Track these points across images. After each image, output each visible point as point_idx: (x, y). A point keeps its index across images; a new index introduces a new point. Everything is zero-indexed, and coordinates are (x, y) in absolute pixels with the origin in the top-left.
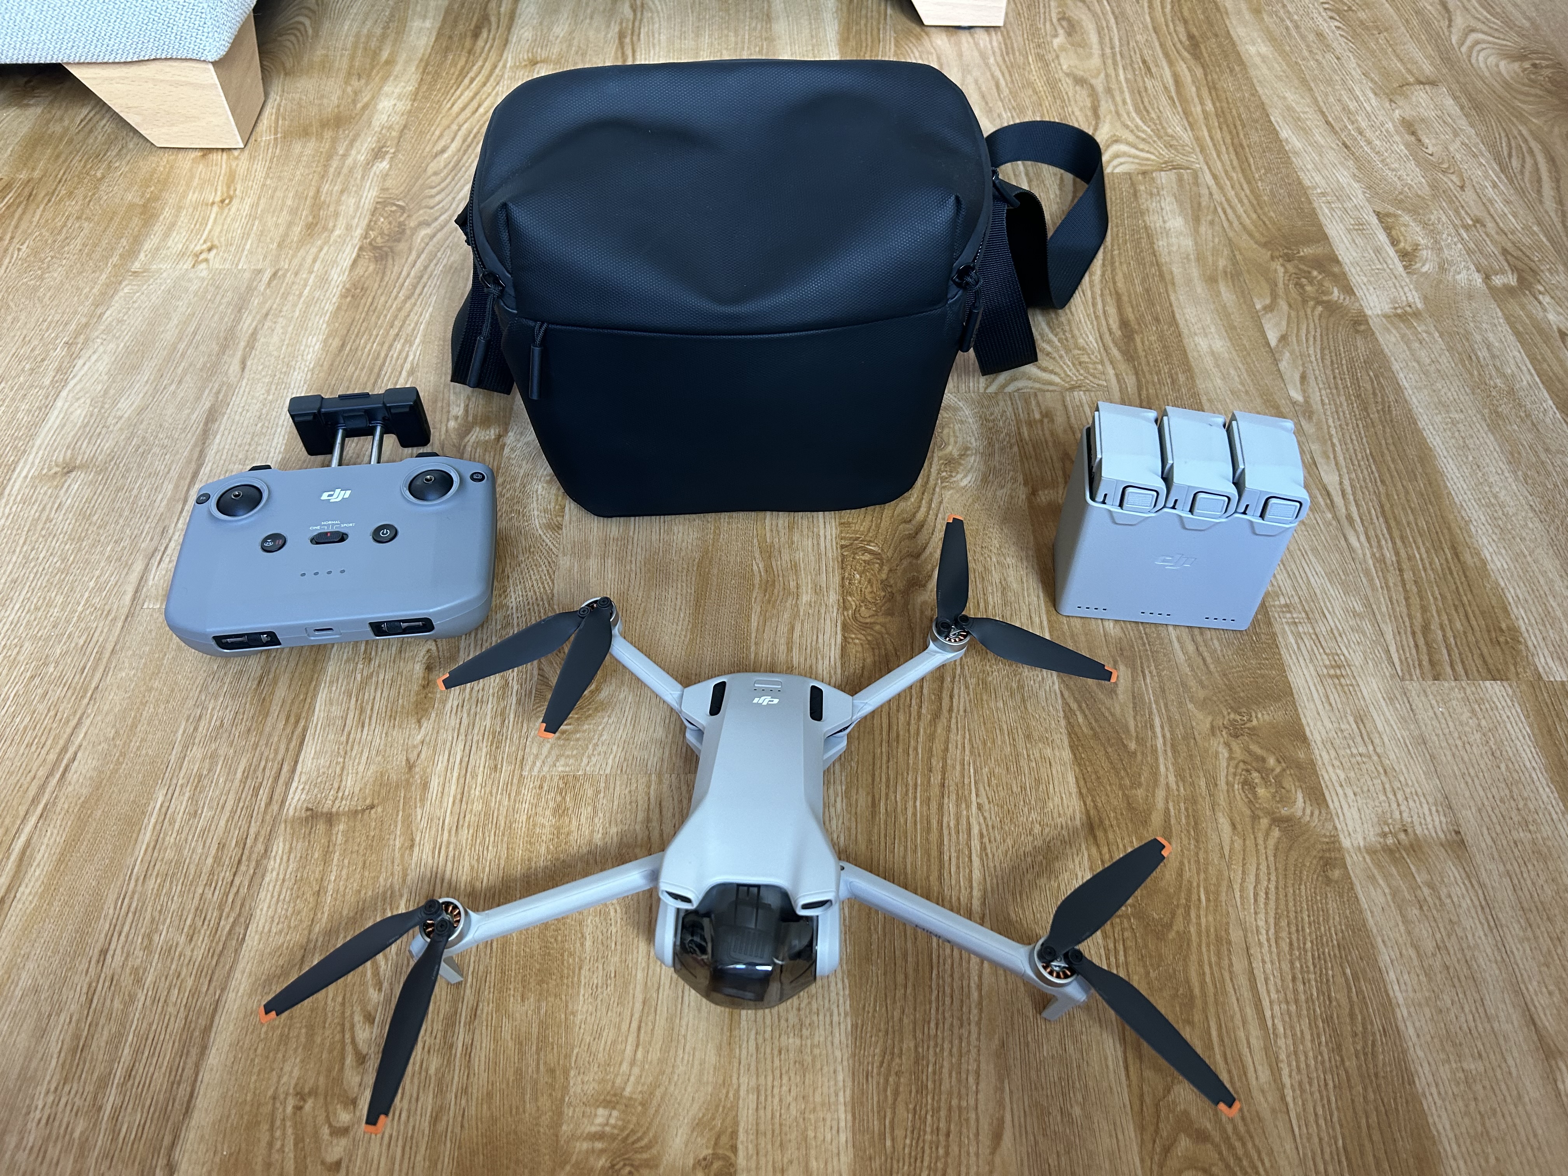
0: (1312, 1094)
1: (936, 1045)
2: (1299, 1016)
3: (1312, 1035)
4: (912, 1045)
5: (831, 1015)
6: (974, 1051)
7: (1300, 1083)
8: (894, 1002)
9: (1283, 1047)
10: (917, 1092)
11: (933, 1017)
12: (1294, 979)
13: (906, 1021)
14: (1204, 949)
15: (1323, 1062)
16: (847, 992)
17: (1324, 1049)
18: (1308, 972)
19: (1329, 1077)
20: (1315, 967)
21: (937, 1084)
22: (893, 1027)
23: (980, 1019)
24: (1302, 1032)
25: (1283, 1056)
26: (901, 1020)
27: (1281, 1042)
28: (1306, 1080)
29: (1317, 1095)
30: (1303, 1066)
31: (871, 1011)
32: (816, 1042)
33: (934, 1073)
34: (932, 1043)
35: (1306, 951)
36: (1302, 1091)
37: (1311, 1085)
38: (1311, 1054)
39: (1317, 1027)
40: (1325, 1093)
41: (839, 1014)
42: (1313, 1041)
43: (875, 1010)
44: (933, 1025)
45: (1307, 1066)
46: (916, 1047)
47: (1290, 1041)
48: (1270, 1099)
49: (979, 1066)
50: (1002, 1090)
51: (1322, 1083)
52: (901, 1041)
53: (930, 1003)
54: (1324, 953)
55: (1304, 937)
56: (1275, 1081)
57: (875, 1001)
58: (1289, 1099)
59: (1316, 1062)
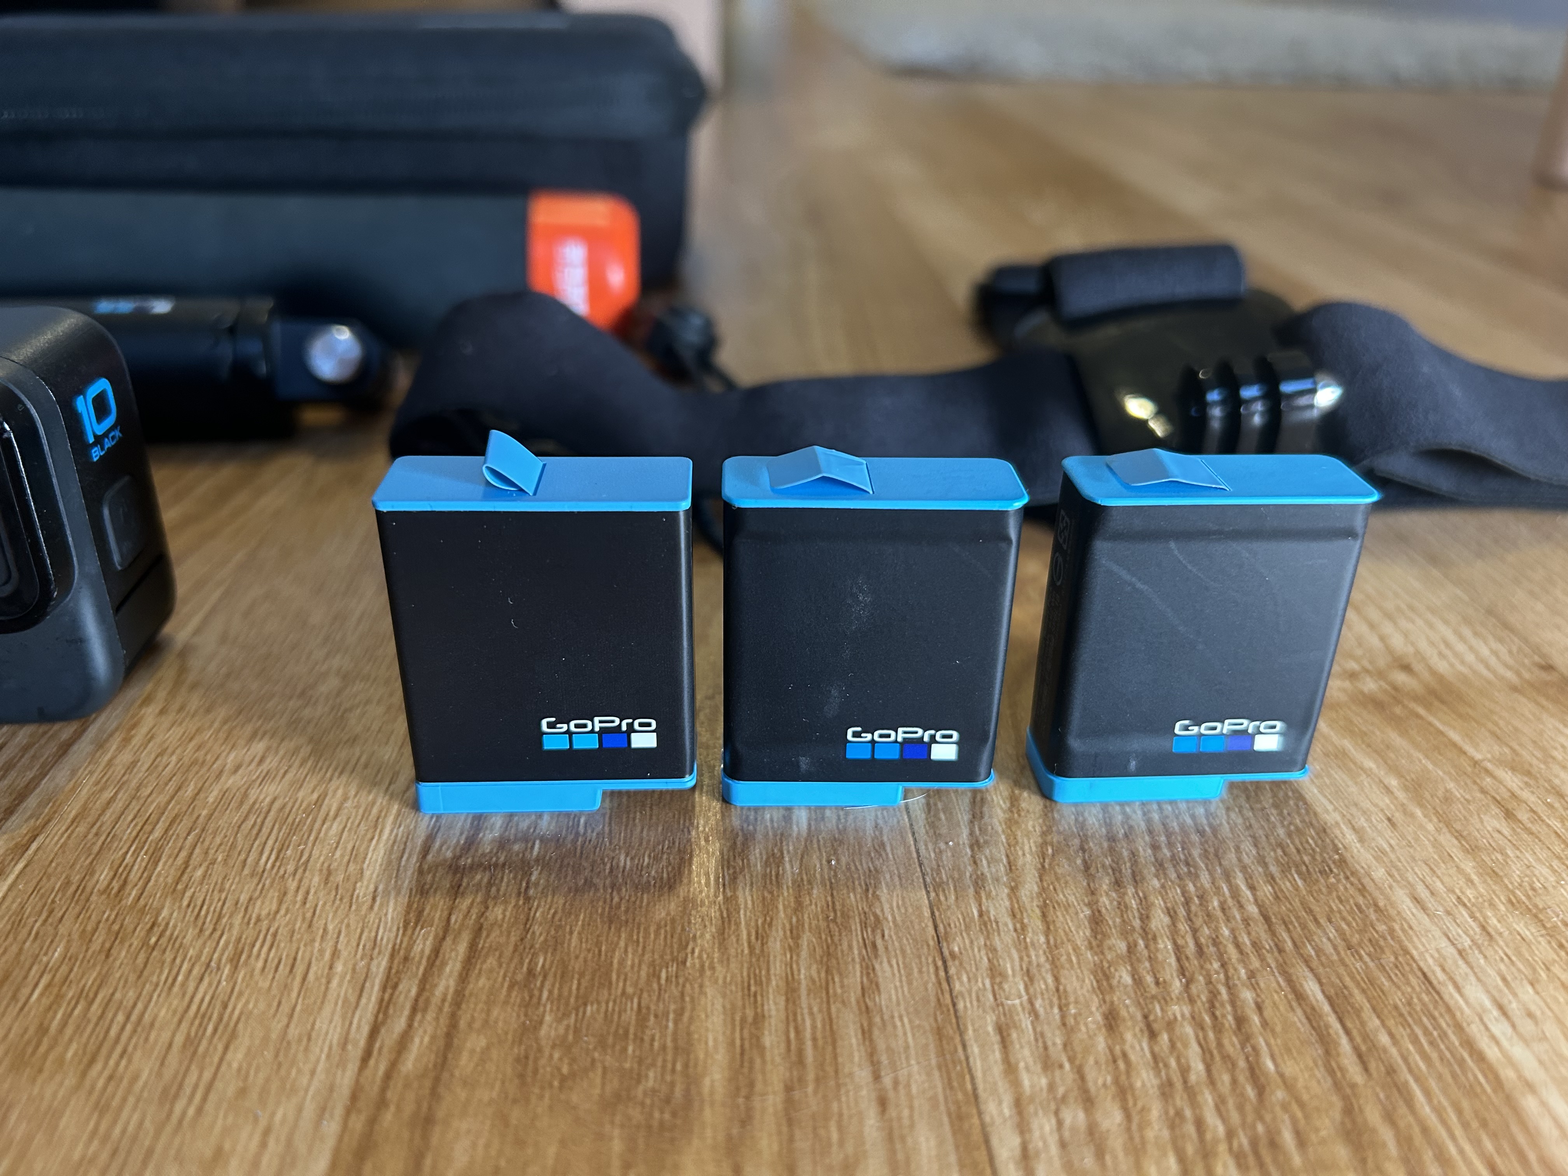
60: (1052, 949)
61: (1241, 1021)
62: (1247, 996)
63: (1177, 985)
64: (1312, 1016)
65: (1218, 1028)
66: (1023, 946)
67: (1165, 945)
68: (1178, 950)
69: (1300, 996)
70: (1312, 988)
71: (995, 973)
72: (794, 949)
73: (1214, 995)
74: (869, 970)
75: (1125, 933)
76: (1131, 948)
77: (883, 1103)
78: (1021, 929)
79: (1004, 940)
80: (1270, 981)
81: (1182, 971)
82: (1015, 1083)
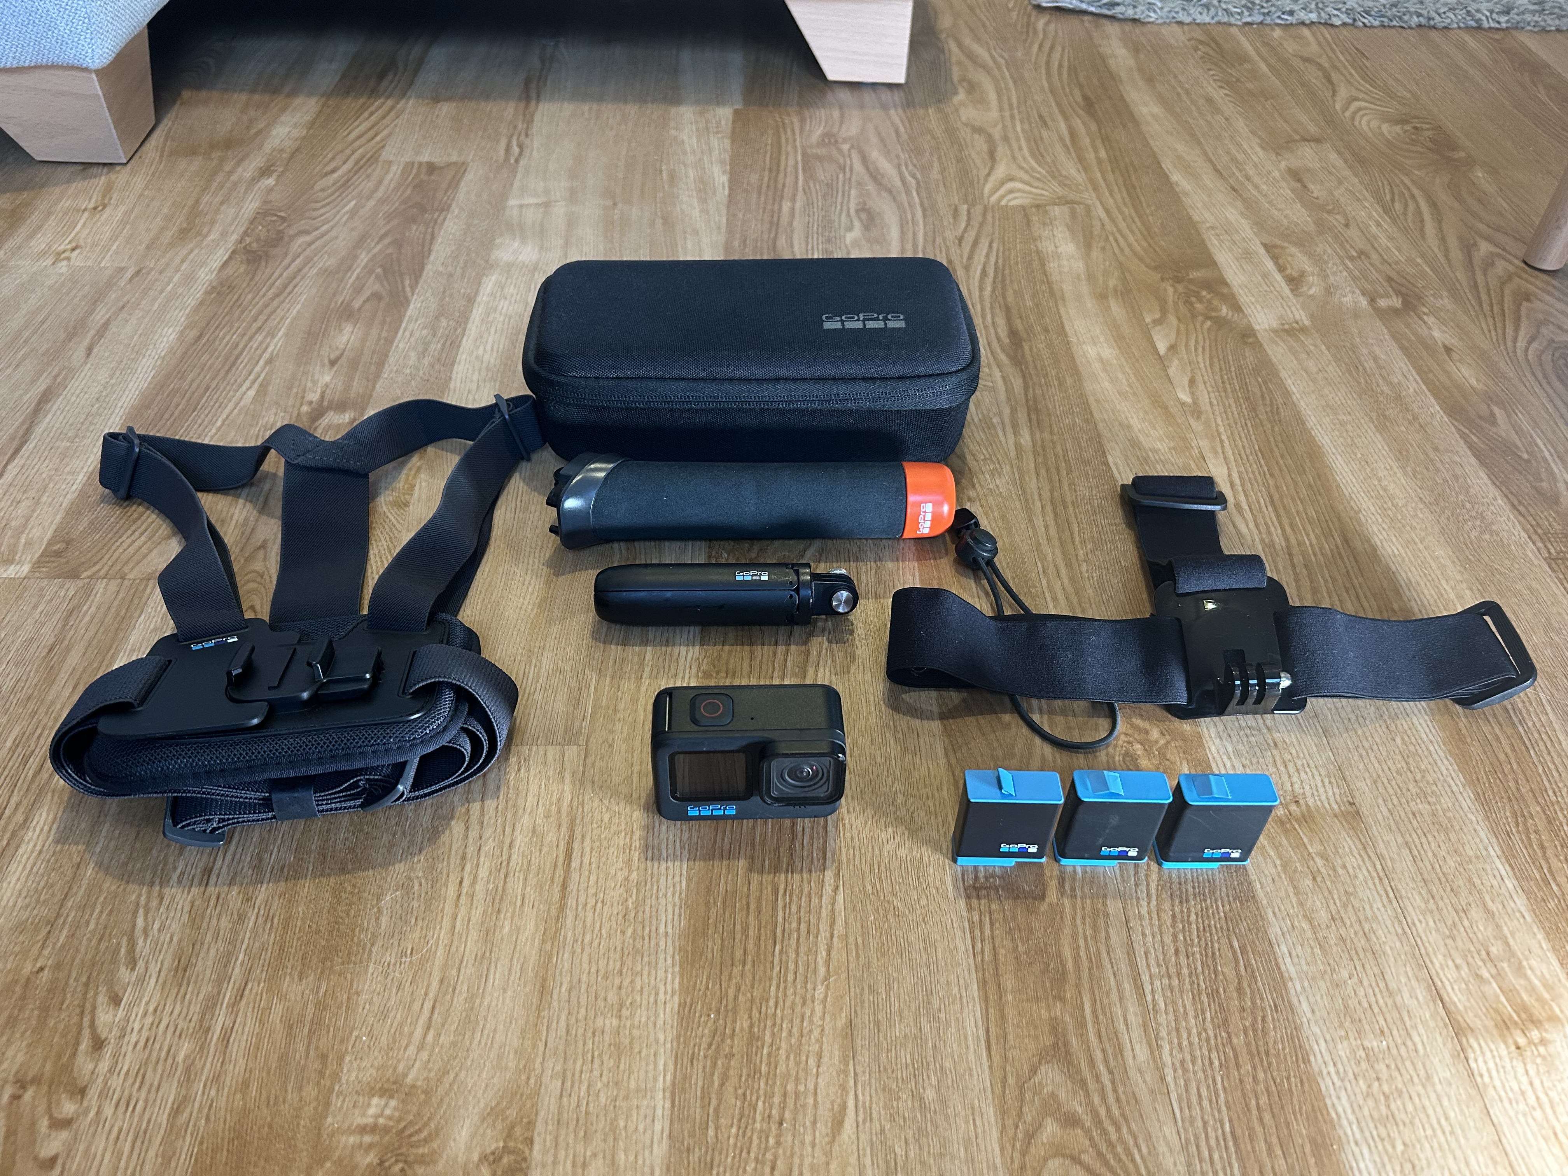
0: (1195, 1073)
1: (774, 1025)
2: (1181, 992)
3: (1196, 1010)
4: (746, 1025)
5: (657, 994)
6: (816, 1033)
7: (1182, 1062)
8: (730, 979)
9: (1165, 1024)
10: (749, 1075)
11: (773, 994)
12: (1177, 952)
13: (741, 998)
14: (1079, 922)
15: (1208, 1040)
16: (677, 969)
17: (1209, 1025)
18: (1192, 946)
19: (1214, 1055)
20: (1200, 940)
21: (773, 1065)
22: (726, 1006)
23: (826, 997)
24: (1184, 1007)
25: (1163, 1033)
26: (736, 998)
27: (1162, 1018)
28: (1188, 1058)
29: (1200, 1075)
30: (1185, 1043)
31: (703, 988)
32: (636, 1022)
33: (769, 1055)
34: (769, 1023)
35: (1190, 924)
36: (1185, 1070)
37: (1194, 1063)
38: (1194, 1031)
39: (1202, 1003)
40: (1209, 1072)
41: (666, 993)
42: (1196, 1017)
43: (707, 988)
44: (772, 1003)
45: (1191, 1044)
46: (752, 1026)
47: (1171, 1017)
48: (1148, 1079)
49: (821, 1047)
50: (846, 1073)
51: (1207, 1062)
52: (734, 1021)
53: (771, 979)
54: (1209, 926)
55: (1189, 909)
56: (1154, 1059)
57: (708, 978)
58: (1170, 1079)
59: (1200, 1039)
60: (1160, 926)
61: (1213, 954)
62: (1216, 945)
63: (1196, 941)
64: (1234, 953)
65: (1207, 956)
66: (1151, 925)
67: (1194, 926)
68: (1198, 928)
69: (1232, 946)
70: (1236, 944)
71: (1144, 934)
72: (1084, 924)
73: (1207, 944)
74: (1107, 932)
75: (1182, 921)
76: (1184, 927)
77: (1115, 975)
78: (1151, 919)
79: (1146, 922)
80: (1224, 941)
81: (1198, 936)
82: (1150, 971)
